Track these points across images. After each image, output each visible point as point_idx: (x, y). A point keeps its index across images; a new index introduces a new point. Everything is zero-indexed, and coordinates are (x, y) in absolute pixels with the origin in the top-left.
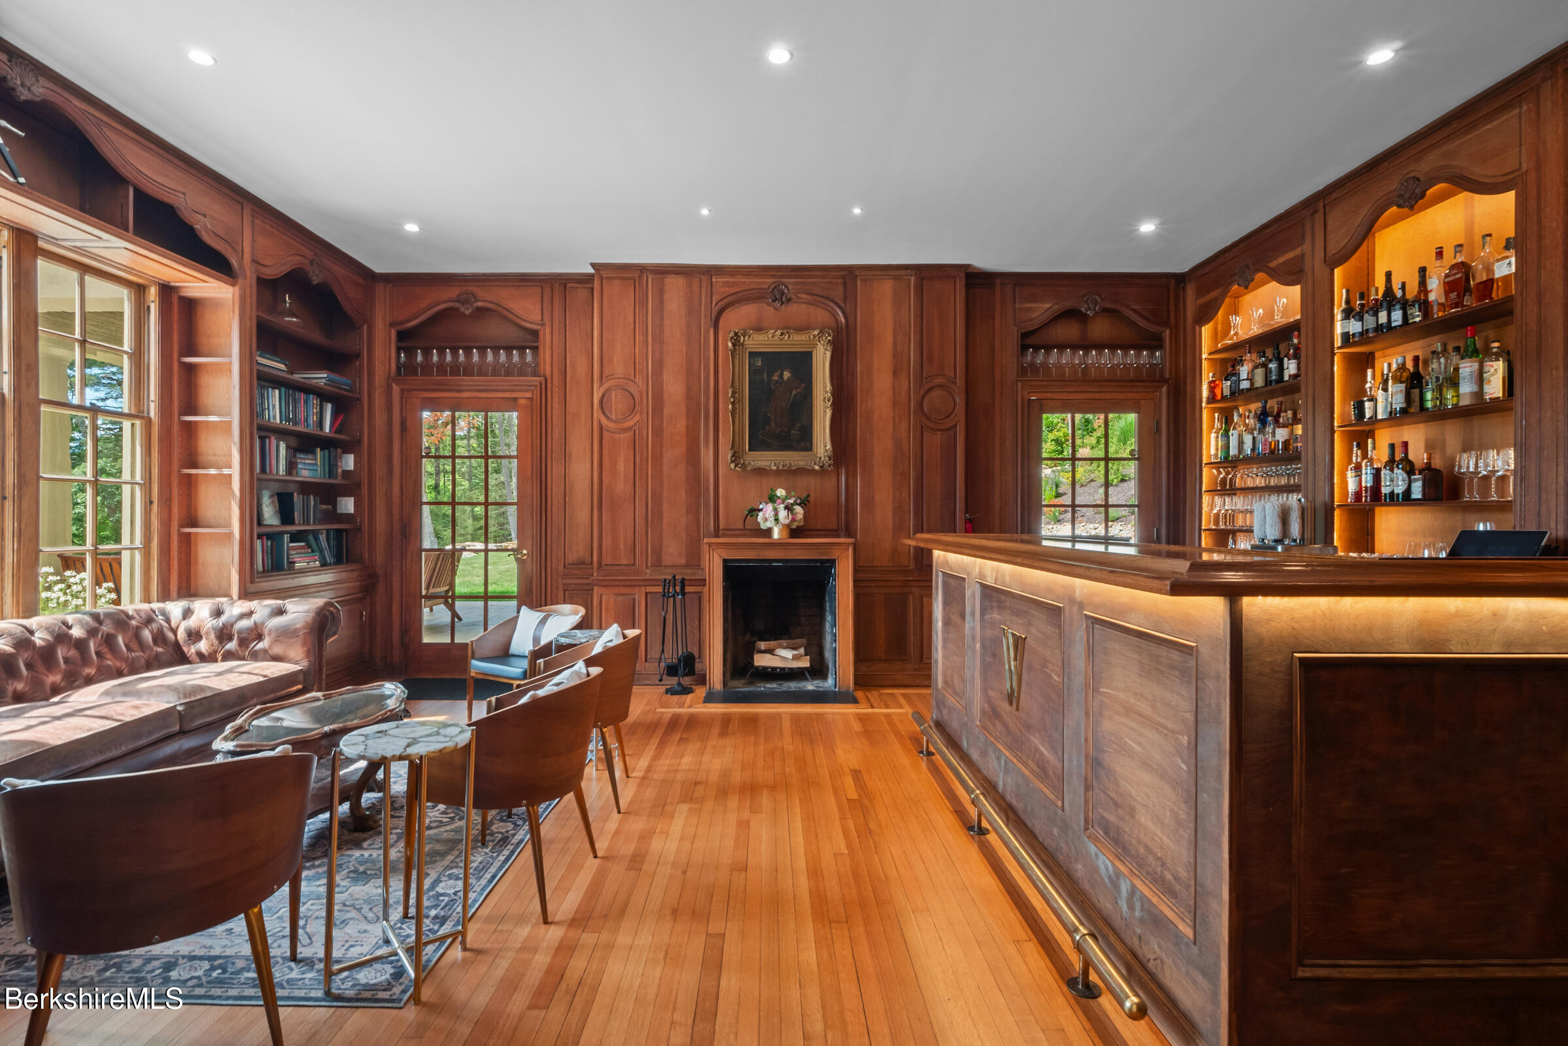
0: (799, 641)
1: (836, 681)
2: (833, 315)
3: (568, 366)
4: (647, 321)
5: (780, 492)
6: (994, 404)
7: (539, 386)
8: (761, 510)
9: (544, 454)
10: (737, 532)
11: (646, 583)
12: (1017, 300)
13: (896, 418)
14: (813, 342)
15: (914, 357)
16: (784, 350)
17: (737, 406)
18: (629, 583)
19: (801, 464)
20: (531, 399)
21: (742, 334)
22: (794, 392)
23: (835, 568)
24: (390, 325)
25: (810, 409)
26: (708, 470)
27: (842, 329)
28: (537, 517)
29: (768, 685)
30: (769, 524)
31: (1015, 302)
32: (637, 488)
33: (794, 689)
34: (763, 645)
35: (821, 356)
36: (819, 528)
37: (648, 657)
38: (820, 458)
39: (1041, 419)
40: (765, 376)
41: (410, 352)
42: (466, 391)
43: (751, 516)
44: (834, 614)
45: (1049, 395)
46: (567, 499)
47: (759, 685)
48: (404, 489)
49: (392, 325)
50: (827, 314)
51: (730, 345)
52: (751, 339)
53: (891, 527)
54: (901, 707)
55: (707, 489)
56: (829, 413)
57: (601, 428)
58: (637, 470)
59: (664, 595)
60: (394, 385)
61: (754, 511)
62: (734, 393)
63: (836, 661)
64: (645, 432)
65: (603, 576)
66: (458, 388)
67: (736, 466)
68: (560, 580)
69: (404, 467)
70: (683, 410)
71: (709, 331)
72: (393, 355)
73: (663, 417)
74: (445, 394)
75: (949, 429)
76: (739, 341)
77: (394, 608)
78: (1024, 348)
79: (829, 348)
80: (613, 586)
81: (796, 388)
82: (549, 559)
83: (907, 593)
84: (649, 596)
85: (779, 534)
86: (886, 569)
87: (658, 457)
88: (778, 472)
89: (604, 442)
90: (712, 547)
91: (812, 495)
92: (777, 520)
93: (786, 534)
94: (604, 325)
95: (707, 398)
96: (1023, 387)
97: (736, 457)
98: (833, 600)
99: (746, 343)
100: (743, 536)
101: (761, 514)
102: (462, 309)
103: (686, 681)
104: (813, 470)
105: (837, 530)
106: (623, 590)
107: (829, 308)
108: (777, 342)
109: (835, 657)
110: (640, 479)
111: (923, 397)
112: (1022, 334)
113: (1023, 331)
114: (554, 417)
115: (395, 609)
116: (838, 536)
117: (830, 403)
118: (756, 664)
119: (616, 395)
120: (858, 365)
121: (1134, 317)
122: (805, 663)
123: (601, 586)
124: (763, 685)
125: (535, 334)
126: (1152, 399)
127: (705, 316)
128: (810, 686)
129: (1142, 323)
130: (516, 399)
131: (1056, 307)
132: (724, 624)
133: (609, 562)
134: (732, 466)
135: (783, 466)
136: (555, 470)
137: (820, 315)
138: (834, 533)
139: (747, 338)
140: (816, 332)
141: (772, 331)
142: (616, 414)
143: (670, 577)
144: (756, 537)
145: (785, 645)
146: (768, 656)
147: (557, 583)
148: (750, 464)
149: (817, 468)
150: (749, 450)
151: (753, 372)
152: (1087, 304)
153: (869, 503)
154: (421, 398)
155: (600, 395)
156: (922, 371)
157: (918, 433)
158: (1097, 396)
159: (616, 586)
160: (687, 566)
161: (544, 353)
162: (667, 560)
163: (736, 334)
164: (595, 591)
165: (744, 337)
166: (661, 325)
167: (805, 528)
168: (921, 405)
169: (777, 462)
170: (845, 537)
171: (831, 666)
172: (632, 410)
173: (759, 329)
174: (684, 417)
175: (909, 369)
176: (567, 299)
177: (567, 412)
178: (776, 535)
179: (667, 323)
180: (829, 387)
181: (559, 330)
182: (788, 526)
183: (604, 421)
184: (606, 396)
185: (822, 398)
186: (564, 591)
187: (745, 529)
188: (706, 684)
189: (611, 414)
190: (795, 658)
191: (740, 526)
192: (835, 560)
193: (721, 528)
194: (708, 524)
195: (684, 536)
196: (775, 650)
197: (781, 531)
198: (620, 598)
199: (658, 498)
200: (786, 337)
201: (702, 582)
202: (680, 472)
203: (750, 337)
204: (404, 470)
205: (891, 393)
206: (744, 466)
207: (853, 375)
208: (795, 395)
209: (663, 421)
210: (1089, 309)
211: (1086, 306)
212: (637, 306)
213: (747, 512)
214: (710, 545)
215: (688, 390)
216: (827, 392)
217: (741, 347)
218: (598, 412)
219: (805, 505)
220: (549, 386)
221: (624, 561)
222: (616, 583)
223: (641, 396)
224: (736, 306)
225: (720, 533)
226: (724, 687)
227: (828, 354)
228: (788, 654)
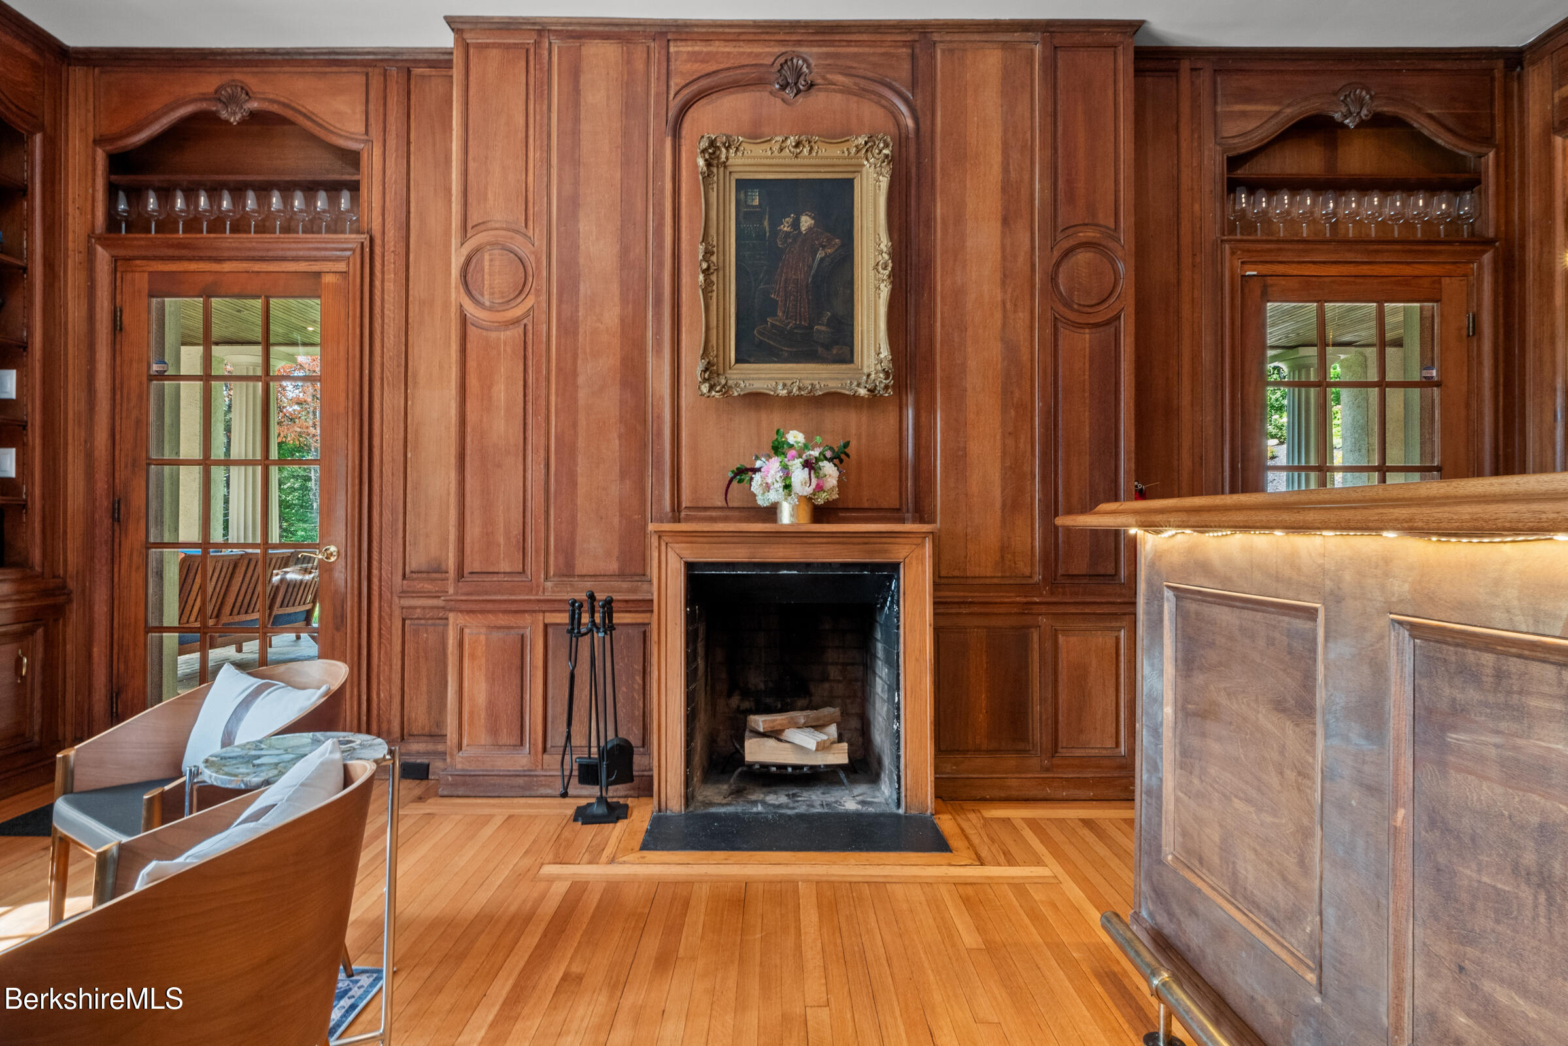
0: (827, 711)
1: (899, 793)
2: (892, 113)
3: (412, 215)
4: (549, 125)
5: (795, 437)
6: (1179, 283)
7: (358, 251)
8: (759, 470)
9: (366, 372)
10: (714, 514)
11: (545, 607)
12: (1219, 100)
13: (1008, 305)
14: (853, 161)
15: (1042, 190)
16: (801, 176)
17: (714, 278)
18: (514, 607)
19: (834, 386)
20: (345, 274)
21: (724, 144)
22: (820, 254)
23: (898, 580)
24: (94, 141)
25: (850, 284)
26: (662, 398)
27: (907, 138)
28: (353, 486)
29: (771, 799)
30: (773, 496)
31: (1215, 103)
32: (529, 432)
33: (819, 810)
34: (760, 722)
35: (871, 188)
36: (866, 505)
37: (549, 745)
38: (869, 375)
39: (1265, 309)
40: (766, 223)
41: (136, 195)
42: (230, 259)
43: (740, 481)
44: (893, 663)
45: (1280, 269)
46: (409, 455)
47: (753, 797)
48: (117, 437)
49: (98, 142)
50: (880, 112)
51: (701, 162)
52: (739, 154)
53: (998, 505)
54: (1039, 862)
55: (659, 434)
56: (885, 290)
57: (464, 320)
58: (530, 397)
59: (571, 631)
60: (99, 249)
61: (744, 473)
62: (708, 253)
63: (898, 757)
64: (544, 327)
65: (467, 594)
66: (214, 254)
67: (711, 388)
68: (396, 599)
69: (118, 396)
70: (615, 288)
71: (663, 142)
72: (100, 195)
73: (577, 301)
74: (193, 266)
75: (1107, 323)
76: (718, 158)
77: (95, 650)
78: (1233, 186)
79: (886, 170)
80: (482, 612)
81: (824, 247)
82: (375, 564)
83: (1029, 627)
84: (550, 630)
85: (792, 516)
86: (988, 581)
87: (569, 377)
88: (791, 402)
89: (469, 346)
90: (665, 539)
91: (853, 444)
92: (787, 487)
93: (805, 515)
94: (470, 132)
95: (660, 264)
96: (1233, 253)
97: (711, 372)
98: (892, 641)
99: (730, 162)
100: (726, 519)
101: (757, 477)
102: (224, 114)
103: (616, 793)
104: (856, 397)
105: (899, 510)
106: (503, 620)
107: (883, 102)
108: (787, 161)
109: (898, 749)
110: (535, 414)
111: (1058, 264)
112: (1228, 158)
113: (1230, 154)
114: (386, 306)
115: (99, 652)
116: (902, 521)
117: (887, 272)
118: (749, 758)
119: (491, 260)
120: (939, 205)
121: (1428, 129)
122: (839, 756)
123: (461, 611)
124: (761, 796)
125: (352, 158)
126: (1464, 276)
127: (656, 115)
128: (849, 801)
129: (1443, 139)
130: (318, 274)
131: (1288, 111)
132: (687, 685)
133: (477, 567)
134: (705, 388)
135: (800, 389)
136: (388, 401)
137: (869, 113)
138: (895, 514)
139: (732, 151)
140: (861, 141)
141: (780, 139)
142: (492, 294)
143: (583, 596)
144: (748, 520)
145: (802, 721)
146: (771, 742)
147: (391, 607)
148: (737, 385)
149: (862, 392)
150: (737, 361)
151: (745, 215)
152: (1347, 105)
153: (958, 459)
154: (150, 273)
155: (462, 259)
156: (1055, 217)
157: (1049, 331)
158: (1365, 270)
159: (489, 612)
160: (622, 575)
161: (370, 191)
162: (584, 565)
163: (712, 143)
164: (451, 620)
165: (727, 148)
166: (575, 133)
167: (840, 506)
168: (1054, 279)
169: (789, 383)
170: (914, 522)
171: (887, 761)
172: (521, 290)
173: (755, 136)
174: (617, 299)
175: (1032, 214)
176: (413, 97)
177: (411, 298)
178: (786, 516)
179: (585, 127)
180: (885, 243)
181: (397, 150)
182: (809, 499)
183: (470, 308)
184: (474, 261)
185: (872, 263)
186: (404, 620)
187: (728, 508)
188: (652, 796)
189: (482, 295)
190: (822, 747)
191: (720, 502)
192: (898, 564)
193: (684, 505)
194: (661, 498)
195: (616, 520)
196: (783, 731)
197: (795, 510)
198: (496, 635)
199: (568, 450)
200: (806, 151)
201: (646, 605)
202: (609, 404)
203: (737, 149)
204: (118, 401)
205: (999, 257)
206: (726, 389)
207: (929, 222)
208: (822, 260)
209: (577, 306)
210: (1349, 114)
211: (1344, 110)
212: (532, 96)
213: (730, 475)
214: (660, 534)
215: (624, 251)
216: (881, 252)
217: (722, 169)
218: (458, 292)
219: (841, 461)
220: (378, 250)
221: (505, 566)
222: (490, 606)
223: (538, 261)
224: (714, 96)
225: (683, 514)
226: (687, 805)
227: (884, 182)
228: (808, 740)
